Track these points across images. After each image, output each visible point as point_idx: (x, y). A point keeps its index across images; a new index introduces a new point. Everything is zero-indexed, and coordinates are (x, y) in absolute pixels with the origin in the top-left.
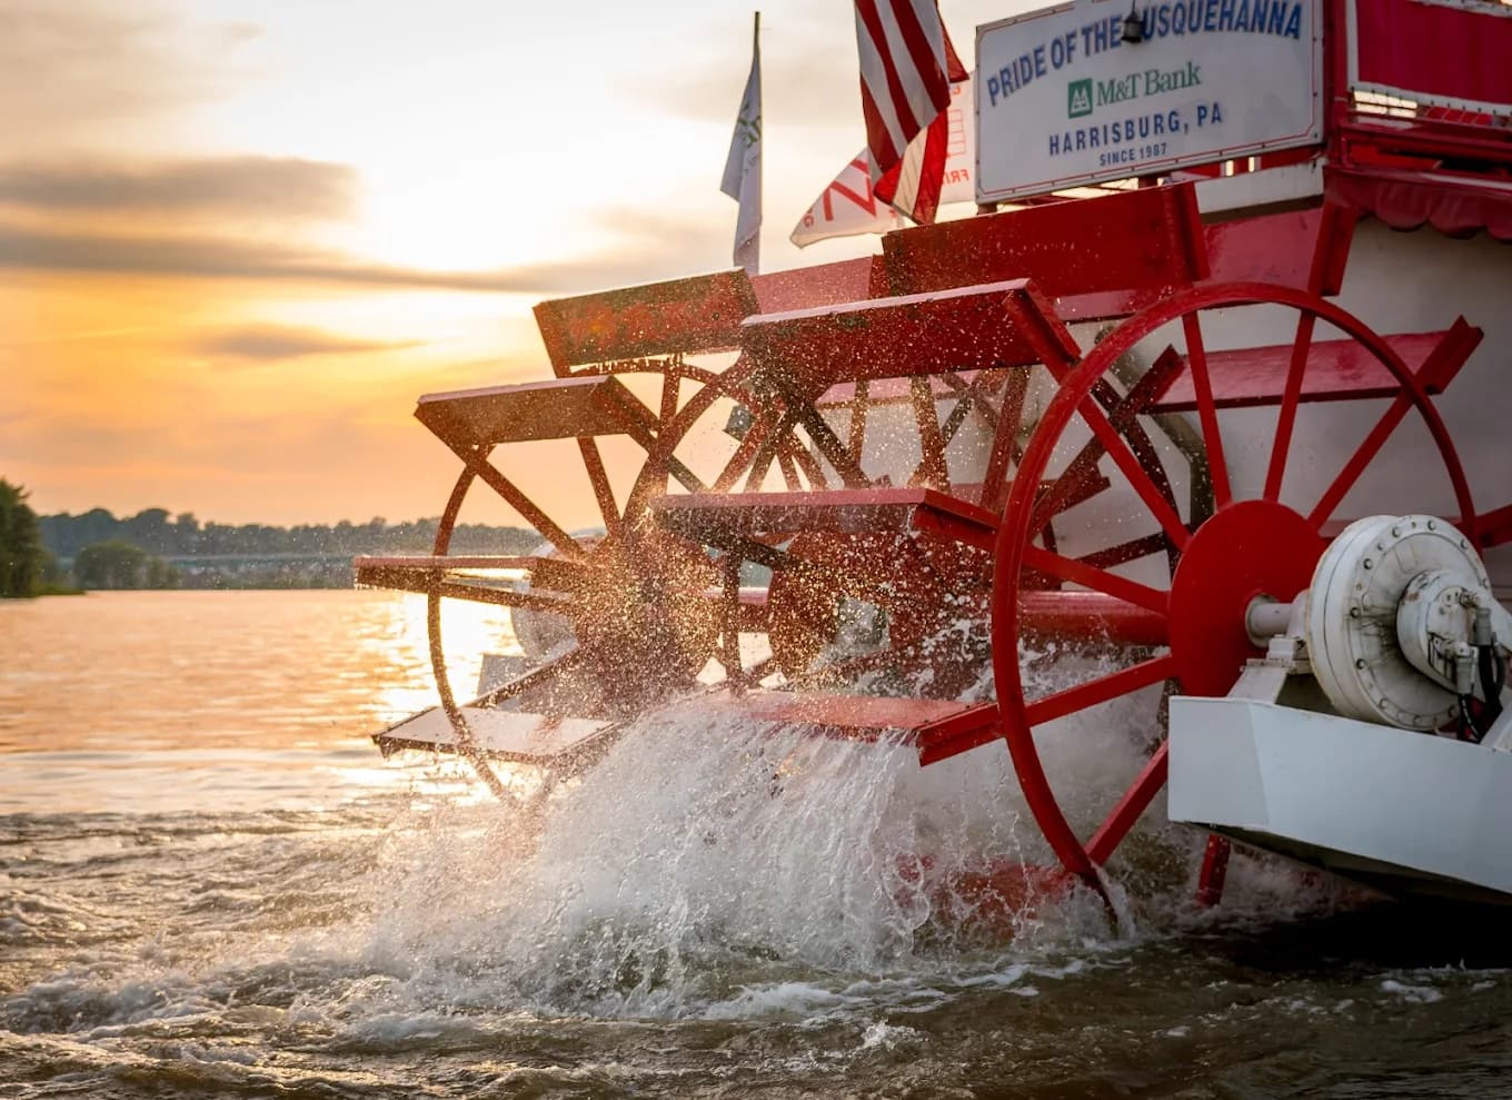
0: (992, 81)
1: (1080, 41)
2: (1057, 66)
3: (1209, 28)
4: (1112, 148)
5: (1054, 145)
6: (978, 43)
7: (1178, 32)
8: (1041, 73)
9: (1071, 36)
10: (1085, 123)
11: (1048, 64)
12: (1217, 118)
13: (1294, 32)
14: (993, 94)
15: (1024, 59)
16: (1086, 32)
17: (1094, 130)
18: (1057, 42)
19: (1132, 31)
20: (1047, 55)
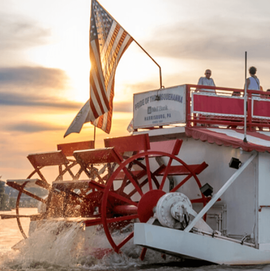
0: (136, 105)
1: (150, 99)
2: (146, 103)
3: (169, 99)
4: (154, 120)
5: (145, 119)
6: (134, 97)
7: (165, 99)
8: (143, 104)
9: (148, 98)
10: (150, 115)
11: (144, 103)
12: (170, 116)
13: (181, 102)
14: (136, 108)
15: (141, 101)
16: (151, 97)
17: (152, 116)
18: (146, 99)
19: (157, 98)
20: (144, 101)
